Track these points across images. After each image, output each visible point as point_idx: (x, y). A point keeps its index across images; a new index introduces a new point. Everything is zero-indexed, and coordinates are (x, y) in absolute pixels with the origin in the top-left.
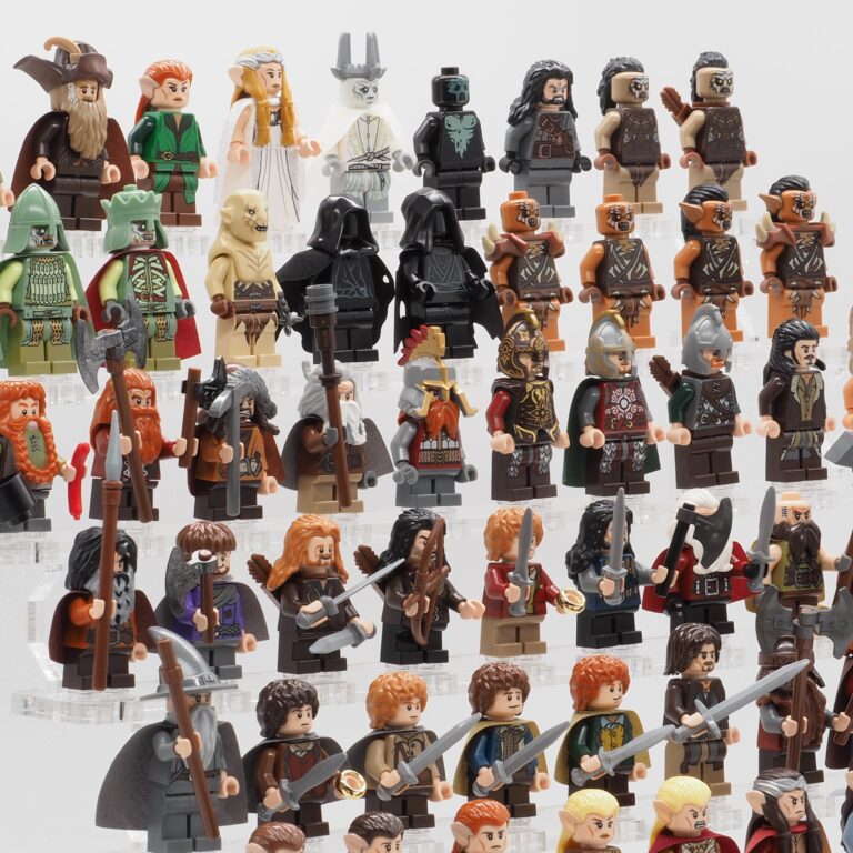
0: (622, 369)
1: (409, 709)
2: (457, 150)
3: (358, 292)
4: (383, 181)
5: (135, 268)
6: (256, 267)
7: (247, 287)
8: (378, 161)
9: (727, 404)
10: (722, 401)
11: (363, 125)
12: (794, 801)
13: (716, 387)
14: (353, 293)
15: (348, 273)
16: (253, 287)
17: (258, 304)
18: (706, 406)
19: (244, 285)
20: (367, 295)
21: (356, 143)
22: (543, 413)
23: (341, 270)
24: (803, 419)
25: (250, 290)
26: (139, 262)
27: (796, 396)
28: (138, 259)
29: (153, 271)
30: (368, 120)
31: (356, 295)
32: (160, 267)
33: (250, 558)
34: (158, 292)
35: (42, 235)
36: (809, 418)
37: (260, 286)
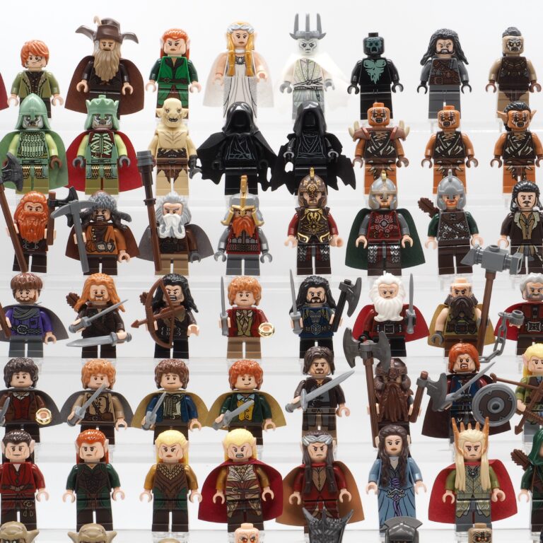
0: (382, 204)
1: (96, 379)
2: (372, 79)
3: (245, 156)
4: (318, 96)
5: (93, 139)
6: (171, 141)
7: (167, 151)
8: (315, 85)
9: (462, 227)
10: (458, 225)
11: (305, 65)
12: (316, 449)
13: (453, 217)
14: (242, 157)
15: (238, 146)
16: (172, 152)
17: (174, 161)
18: (446, 228)
19: (165, 150)
20: (251, 158)
21: (299, 75)
22: (314, 226)
23: (234, 144)
24: (524, 238)
25: (169, 153)
26: (96, 136)
27: (518, 225)
28: (96, 134)
29: (105, 141)
30: (308, 62)
31: (244, 158)
32: (110, 139)
33: (68, 295)
34: (107, 153)
35: (28, 120)
36: (529, 237)
37: (177, 151)
